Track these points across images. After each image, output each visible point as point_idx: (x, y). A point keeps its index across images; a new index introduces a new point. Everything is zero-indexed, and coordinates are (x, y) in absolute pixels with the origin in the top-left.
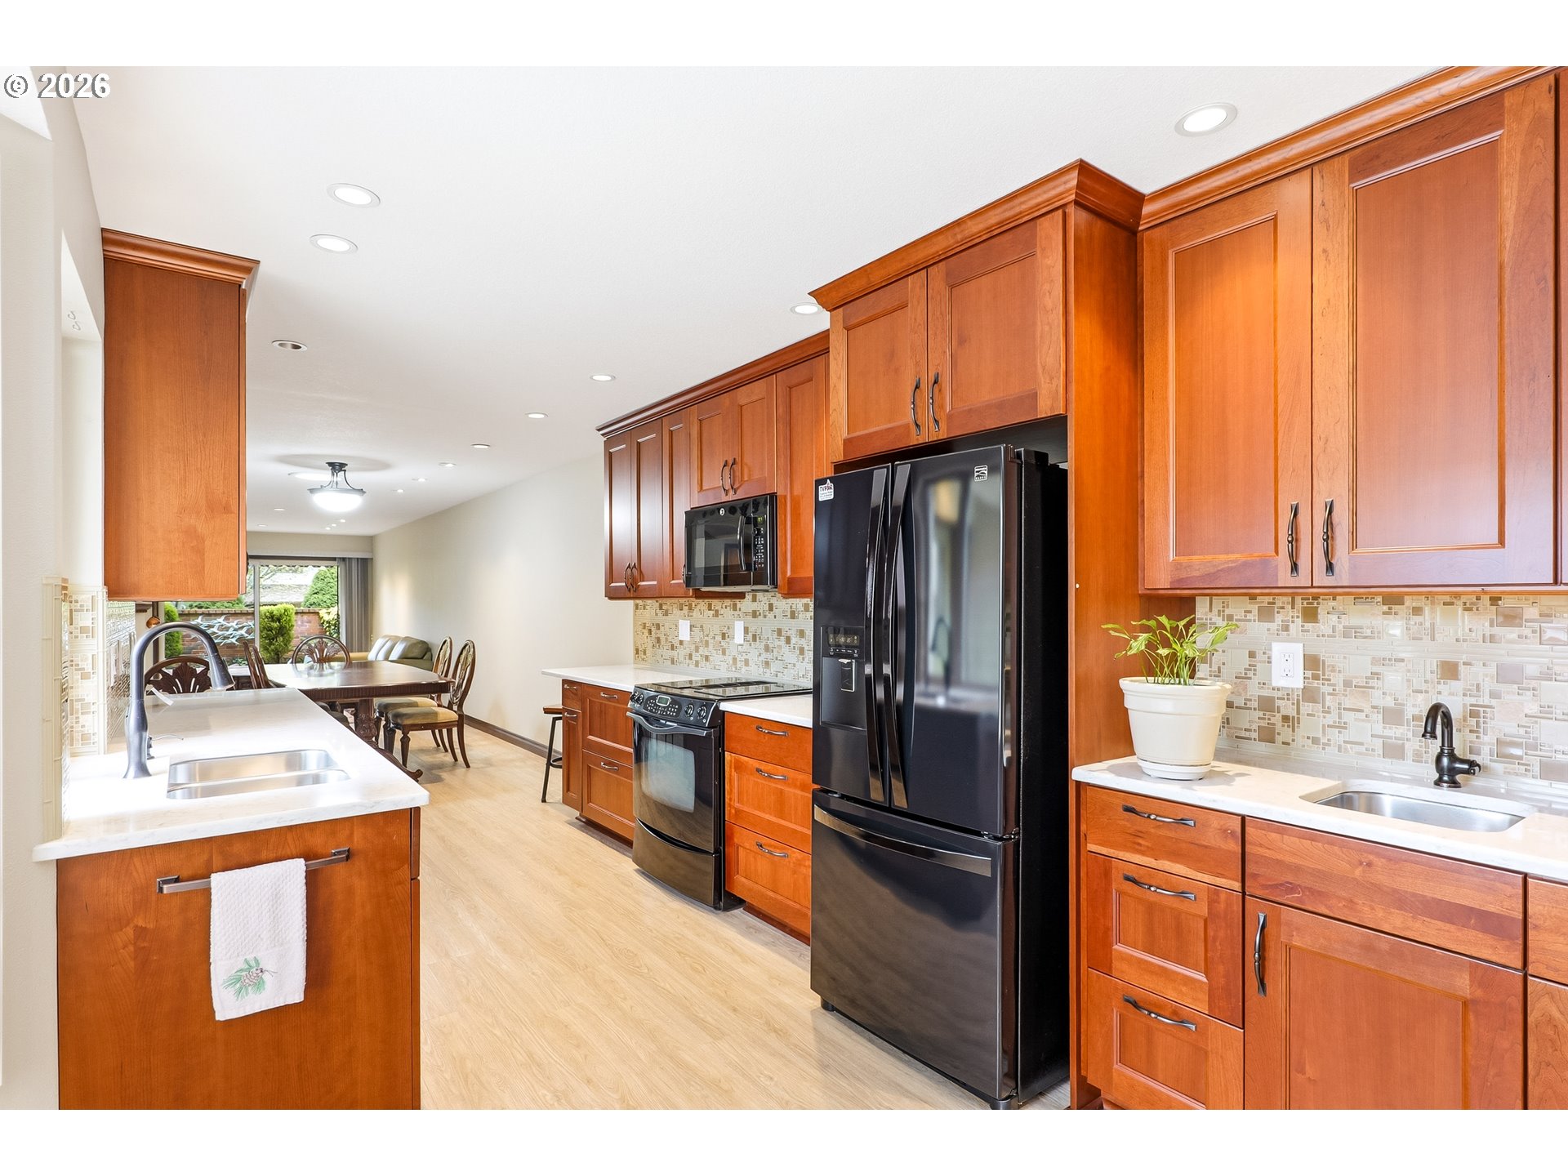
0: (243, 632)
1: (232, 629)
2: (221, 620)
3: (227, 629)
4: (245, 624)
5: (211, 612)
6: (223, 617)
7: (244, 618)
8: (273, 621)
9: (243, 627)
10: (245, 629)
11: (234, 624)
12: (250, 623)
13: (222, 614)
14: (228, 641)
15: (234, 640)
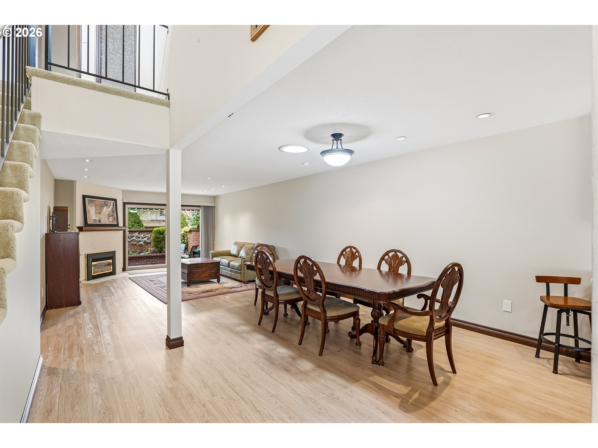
0: (146, 239)
1: (141, 238)
2: (137, 234)
3: (139, 238)
4: (146, 236)
5: (133, 230)
6: (137, 233)
7: (146, 233)
8: (160, 234)
9: (146, 237)
10: (147, 238)
11: (142, 236)
12: (149, 235)
13: (137, 231)
14: (140, 243)
15: (142, 243)
